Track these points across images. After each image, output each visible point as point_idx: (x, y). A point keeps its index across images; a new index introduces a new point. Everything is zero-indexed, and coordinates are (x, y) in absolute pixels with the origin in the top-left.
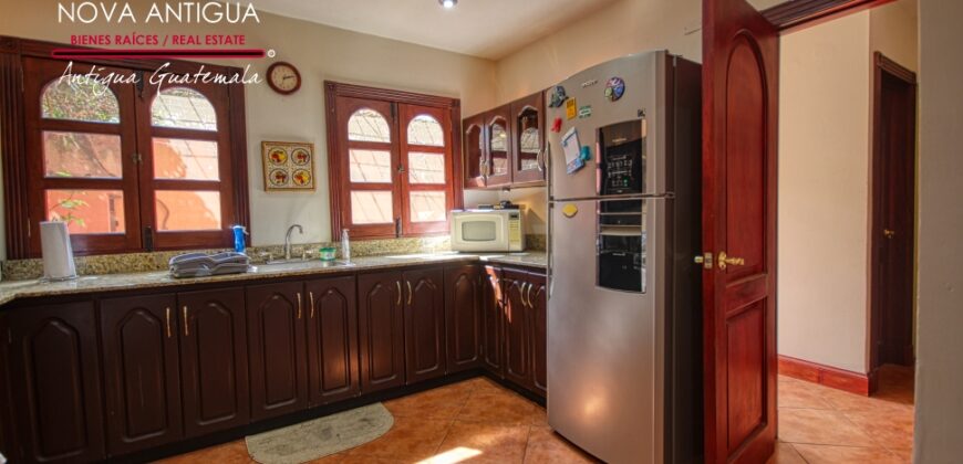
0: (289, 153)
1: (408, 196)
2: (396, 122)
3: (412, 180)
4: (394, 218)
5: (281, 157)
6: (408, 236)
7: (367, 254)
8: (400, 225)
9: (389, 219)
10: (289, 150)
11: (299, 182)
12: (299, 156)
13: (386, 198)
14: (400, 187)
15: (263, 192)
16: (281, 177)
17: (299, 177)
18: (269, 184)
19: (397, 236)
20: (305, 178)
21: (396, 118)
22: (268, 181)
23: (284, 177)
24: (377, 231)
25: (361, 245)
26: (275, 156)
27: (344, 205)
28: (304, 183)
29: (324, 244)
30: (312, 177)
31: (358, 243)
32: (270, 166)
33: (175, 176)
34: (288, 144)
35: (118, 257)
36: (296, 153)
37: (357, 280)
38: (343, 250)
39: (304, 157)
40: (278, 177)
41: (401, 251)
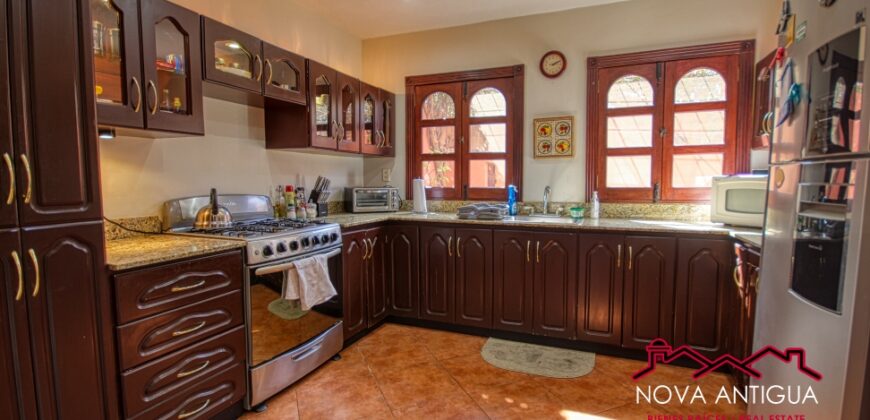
0: (554, 126)
1: (671, 161)
2: (661, 83)
3: (677, 142)
4: (652, 183)
5: (547, 130)
6: (667, 201)
7: (619, 216)
8: (658, 190)
9: (647, 184)
10: (554, 124)
11: (560, 150)
12: (562, 128)
13: (645, 163)
14: (662, 151)
15: (532, 160)
16: (547, 146)
17: (561, 146)
18: (538, 153)
19: (654, 202)
20: (565, 147)
21: (661, 79)
22: (537, 151)
23: (548, 147)
24: (631, 195)
25: (613, 207)
26: (543, 130)
27: (599, 170)
28: (564, 151)
29: (578, 204)
30: (571, 146)
31: (609, 205)
32: (540, 139)
33: (482, 150)
34: (553, 119)
35: (449, 202)
36: (559, 126)
37: (578, 237)
38: (593, 210)
39: (566, 128)
40: (544, 147)
41: (656, 216)
